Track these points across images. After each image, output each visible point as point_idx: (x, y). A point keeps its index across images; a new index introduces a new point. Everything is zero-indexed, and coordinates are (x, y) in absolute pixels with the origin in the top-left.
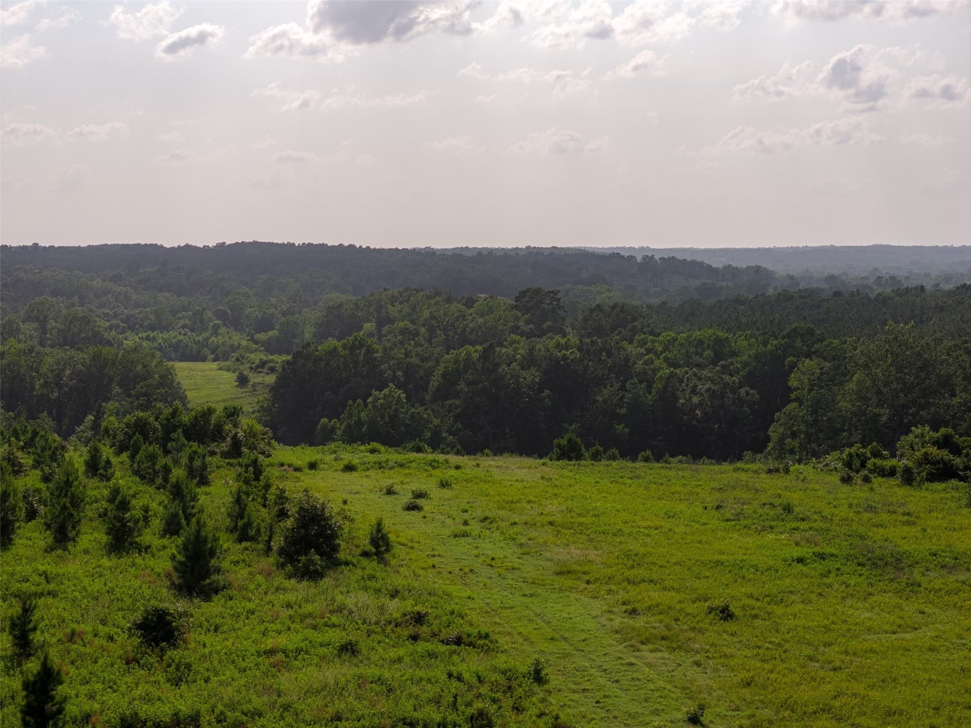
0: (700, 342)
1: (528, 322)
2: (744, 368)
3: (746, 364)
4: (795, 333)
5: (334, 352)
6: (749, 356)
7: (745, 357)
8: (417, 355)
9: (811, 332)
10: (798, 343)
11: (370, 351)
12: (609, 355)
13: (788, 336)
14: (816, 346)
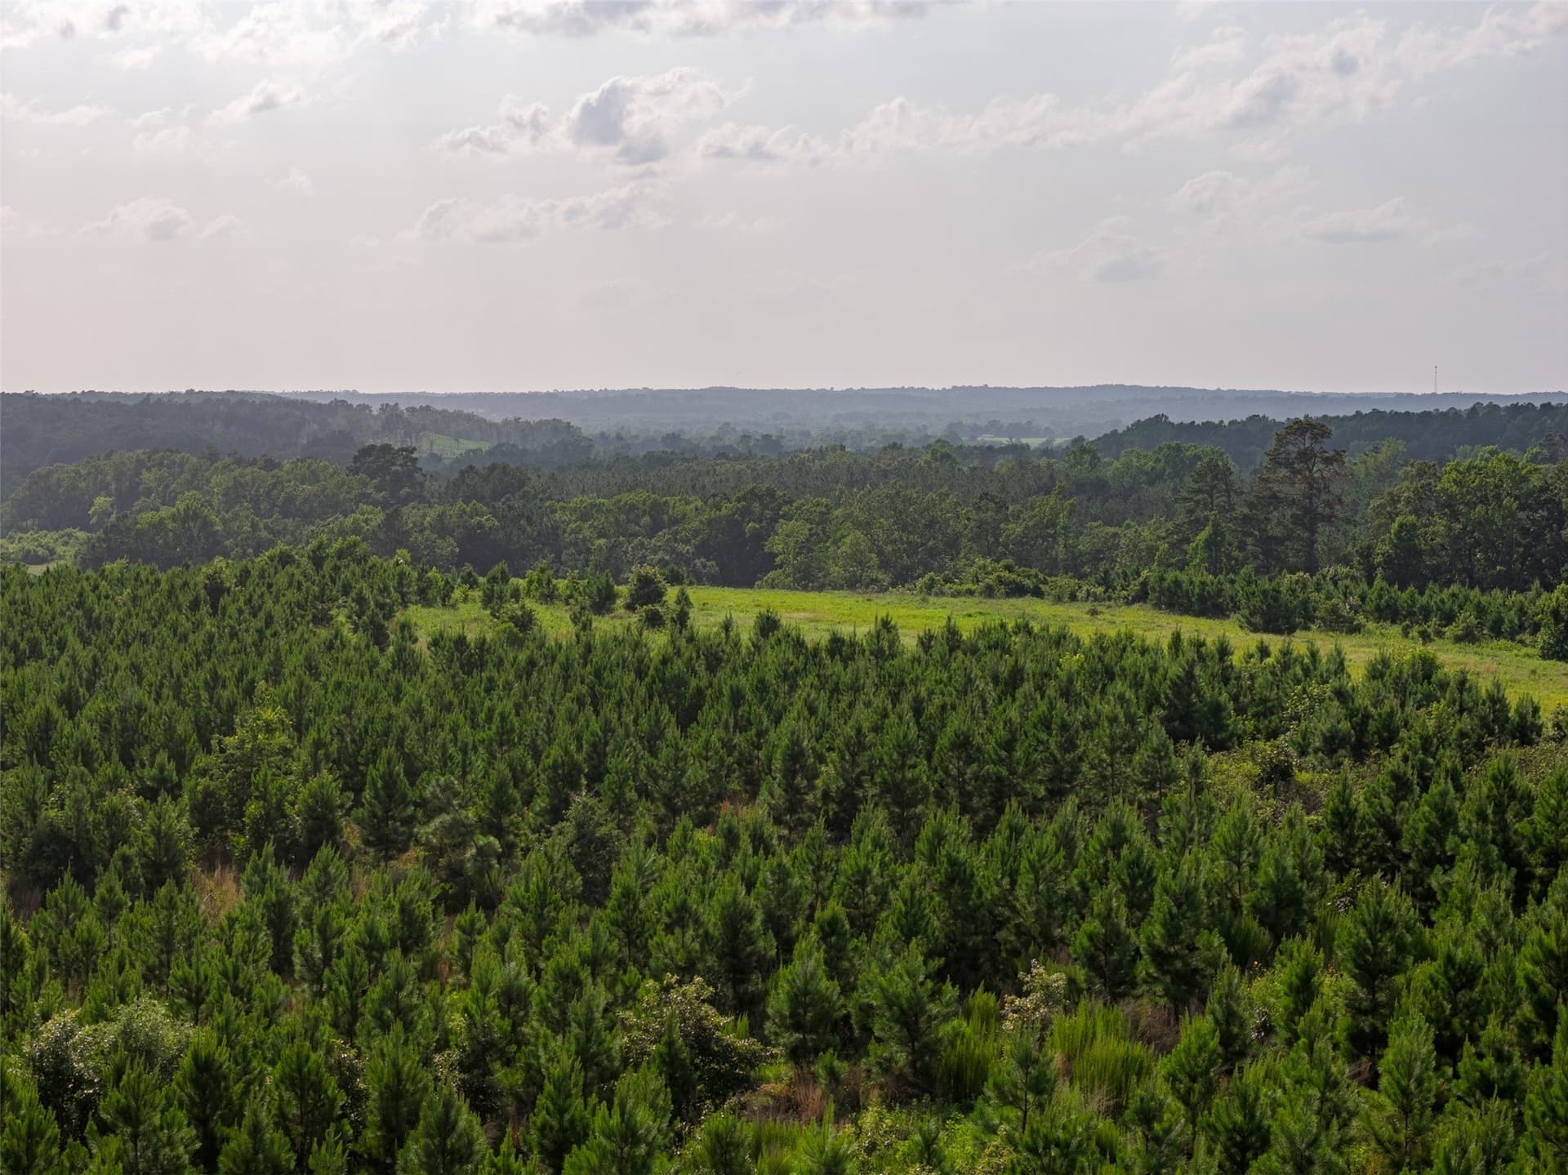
0: (633, 507)
1: (378, 489)
2: (695, 537)
3: (696, 533)
4: (752, 495)
5: (159, 526)
6: (701, 522)
7: (696, 524)
8: (266, 527)
9: (771, 493)
10: (756, 507)
11: (207, 524)
12: (529, 521)
13: (744, 498)
14: (785, 508)
